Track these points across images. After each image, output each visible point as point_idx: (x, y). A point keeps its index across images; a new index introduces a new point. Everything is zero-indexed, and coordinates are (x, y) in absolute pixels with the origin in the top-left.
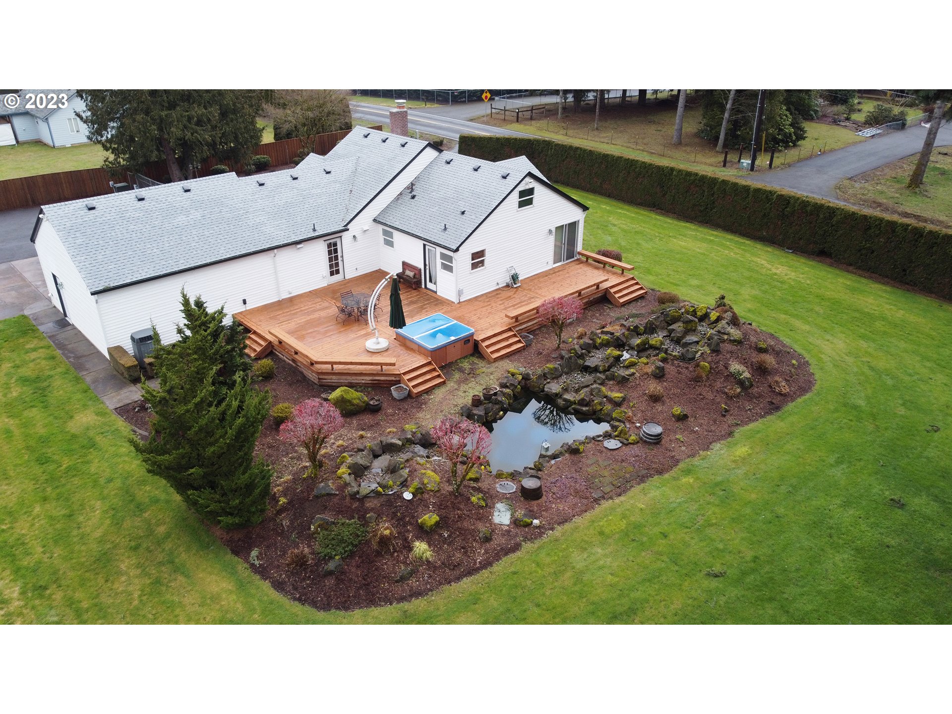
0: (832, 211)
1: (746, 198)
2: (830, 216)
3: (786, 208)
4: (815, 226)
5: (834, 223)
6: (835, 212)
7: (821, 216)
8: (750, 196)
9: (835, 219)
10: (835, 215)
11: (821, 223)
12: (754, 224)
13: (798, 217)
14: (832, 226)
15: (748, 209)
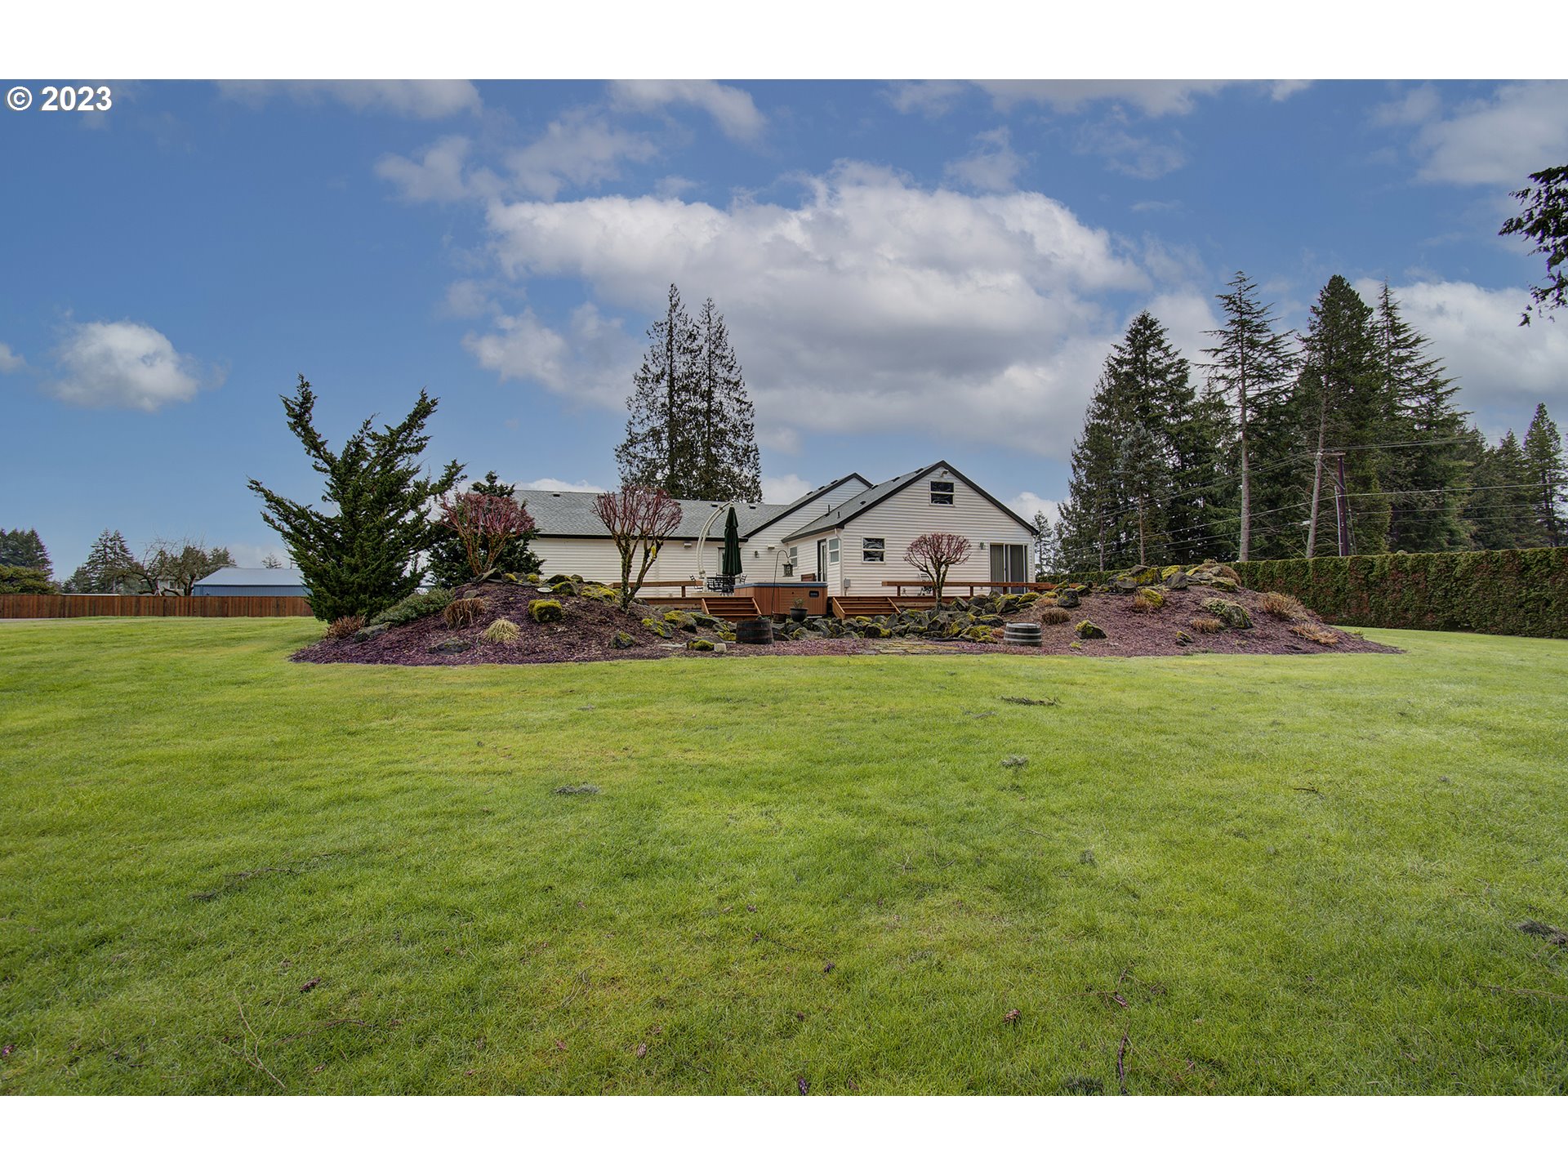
0: (1449, 560)
1: (1304, 575)
2: (1447, 567)
3: (1371, 572)
4: (1427, 586)
5: (1457, 575)
6: (1455, 560)
7: (1433, 570)
8: (1311, 571)
9: (1458, 569)
10: (1457, 564)
11: (1436, 579)
12: (1324, 606)
13: (1394, 580)
14: (1457, 580)
15: (1311, 588)
